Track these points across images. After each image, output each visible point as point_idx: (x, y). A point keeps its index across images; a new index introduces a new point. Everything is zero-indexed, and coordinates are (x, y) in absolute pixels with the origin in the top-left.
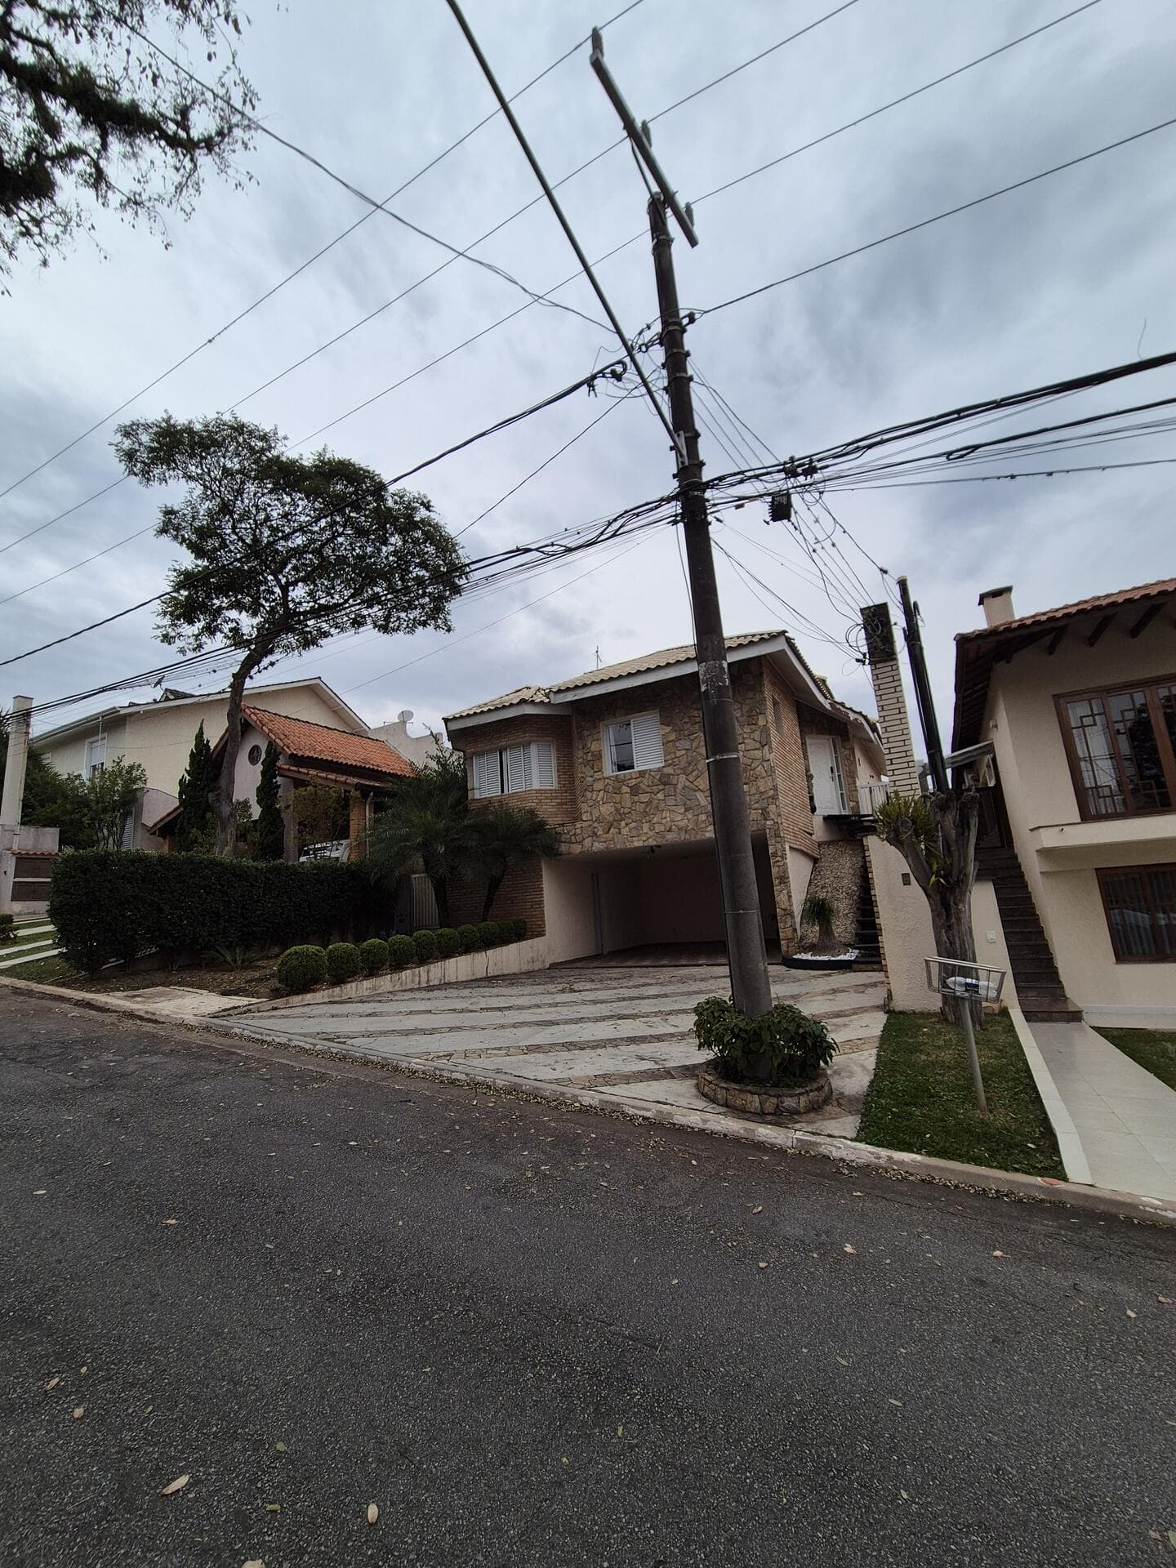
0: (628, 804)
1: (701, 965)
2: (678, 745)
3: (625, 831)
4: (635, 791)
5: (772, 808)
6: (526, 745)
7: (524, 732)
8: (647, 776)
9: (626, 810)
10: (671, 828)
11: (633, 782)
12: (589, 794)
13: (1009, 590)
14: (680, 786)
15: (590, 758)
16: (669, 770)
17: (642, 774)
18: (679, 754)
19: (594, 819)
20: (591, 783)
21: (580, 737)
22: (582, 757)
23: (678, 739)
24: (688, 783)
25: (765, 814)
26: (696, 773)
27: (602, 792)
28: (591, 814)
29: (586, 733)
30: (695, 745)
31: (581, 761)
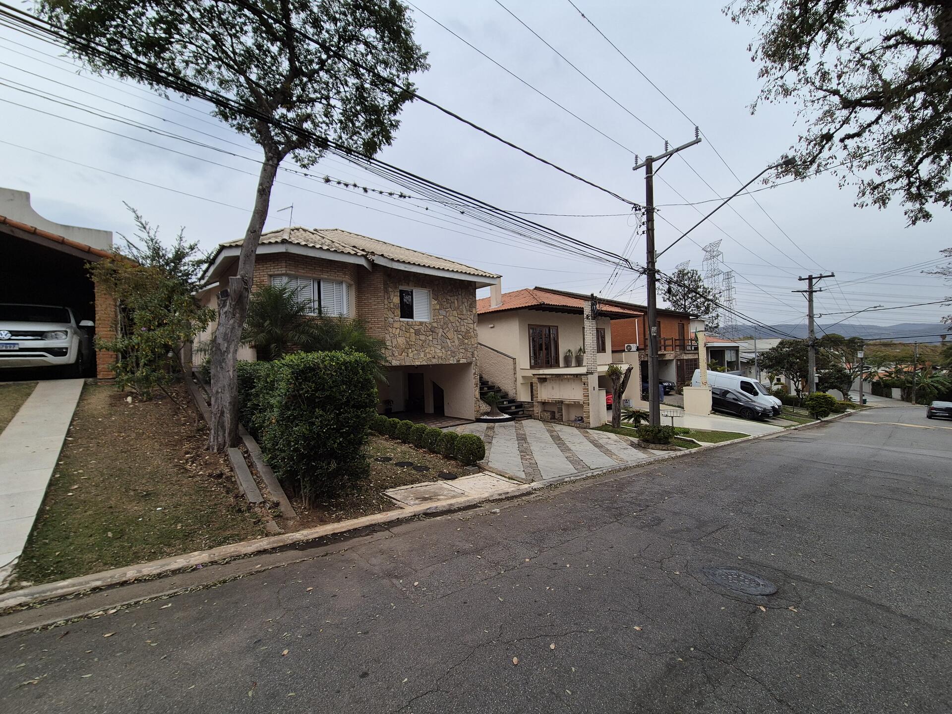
0: (414, 340)
1: (448, 427)
2: (440, 312)
3: (411, 355)
4: (417, 333)
5: (476, 352)
8: (424, 325)
9: (413, 343)
10: (435, 356)
11: (417, 328)
12: (390, 330)
13: (501, 276)
14: (440, 335)
15: (392, 306)
16: (435, 325)
17: (421, 323)
18: (440, 317)
19: (393, 346)
20: (392, 322)
21: (386, 291)
22: (387, 304)
23: (440, 309)
24: (443, 334)
25: (473, 354)
26: (447, 329)
27: (398, 329)
28: (392, 342)
29: (390, 289)
30: (448, 314)
31: (386, 306)
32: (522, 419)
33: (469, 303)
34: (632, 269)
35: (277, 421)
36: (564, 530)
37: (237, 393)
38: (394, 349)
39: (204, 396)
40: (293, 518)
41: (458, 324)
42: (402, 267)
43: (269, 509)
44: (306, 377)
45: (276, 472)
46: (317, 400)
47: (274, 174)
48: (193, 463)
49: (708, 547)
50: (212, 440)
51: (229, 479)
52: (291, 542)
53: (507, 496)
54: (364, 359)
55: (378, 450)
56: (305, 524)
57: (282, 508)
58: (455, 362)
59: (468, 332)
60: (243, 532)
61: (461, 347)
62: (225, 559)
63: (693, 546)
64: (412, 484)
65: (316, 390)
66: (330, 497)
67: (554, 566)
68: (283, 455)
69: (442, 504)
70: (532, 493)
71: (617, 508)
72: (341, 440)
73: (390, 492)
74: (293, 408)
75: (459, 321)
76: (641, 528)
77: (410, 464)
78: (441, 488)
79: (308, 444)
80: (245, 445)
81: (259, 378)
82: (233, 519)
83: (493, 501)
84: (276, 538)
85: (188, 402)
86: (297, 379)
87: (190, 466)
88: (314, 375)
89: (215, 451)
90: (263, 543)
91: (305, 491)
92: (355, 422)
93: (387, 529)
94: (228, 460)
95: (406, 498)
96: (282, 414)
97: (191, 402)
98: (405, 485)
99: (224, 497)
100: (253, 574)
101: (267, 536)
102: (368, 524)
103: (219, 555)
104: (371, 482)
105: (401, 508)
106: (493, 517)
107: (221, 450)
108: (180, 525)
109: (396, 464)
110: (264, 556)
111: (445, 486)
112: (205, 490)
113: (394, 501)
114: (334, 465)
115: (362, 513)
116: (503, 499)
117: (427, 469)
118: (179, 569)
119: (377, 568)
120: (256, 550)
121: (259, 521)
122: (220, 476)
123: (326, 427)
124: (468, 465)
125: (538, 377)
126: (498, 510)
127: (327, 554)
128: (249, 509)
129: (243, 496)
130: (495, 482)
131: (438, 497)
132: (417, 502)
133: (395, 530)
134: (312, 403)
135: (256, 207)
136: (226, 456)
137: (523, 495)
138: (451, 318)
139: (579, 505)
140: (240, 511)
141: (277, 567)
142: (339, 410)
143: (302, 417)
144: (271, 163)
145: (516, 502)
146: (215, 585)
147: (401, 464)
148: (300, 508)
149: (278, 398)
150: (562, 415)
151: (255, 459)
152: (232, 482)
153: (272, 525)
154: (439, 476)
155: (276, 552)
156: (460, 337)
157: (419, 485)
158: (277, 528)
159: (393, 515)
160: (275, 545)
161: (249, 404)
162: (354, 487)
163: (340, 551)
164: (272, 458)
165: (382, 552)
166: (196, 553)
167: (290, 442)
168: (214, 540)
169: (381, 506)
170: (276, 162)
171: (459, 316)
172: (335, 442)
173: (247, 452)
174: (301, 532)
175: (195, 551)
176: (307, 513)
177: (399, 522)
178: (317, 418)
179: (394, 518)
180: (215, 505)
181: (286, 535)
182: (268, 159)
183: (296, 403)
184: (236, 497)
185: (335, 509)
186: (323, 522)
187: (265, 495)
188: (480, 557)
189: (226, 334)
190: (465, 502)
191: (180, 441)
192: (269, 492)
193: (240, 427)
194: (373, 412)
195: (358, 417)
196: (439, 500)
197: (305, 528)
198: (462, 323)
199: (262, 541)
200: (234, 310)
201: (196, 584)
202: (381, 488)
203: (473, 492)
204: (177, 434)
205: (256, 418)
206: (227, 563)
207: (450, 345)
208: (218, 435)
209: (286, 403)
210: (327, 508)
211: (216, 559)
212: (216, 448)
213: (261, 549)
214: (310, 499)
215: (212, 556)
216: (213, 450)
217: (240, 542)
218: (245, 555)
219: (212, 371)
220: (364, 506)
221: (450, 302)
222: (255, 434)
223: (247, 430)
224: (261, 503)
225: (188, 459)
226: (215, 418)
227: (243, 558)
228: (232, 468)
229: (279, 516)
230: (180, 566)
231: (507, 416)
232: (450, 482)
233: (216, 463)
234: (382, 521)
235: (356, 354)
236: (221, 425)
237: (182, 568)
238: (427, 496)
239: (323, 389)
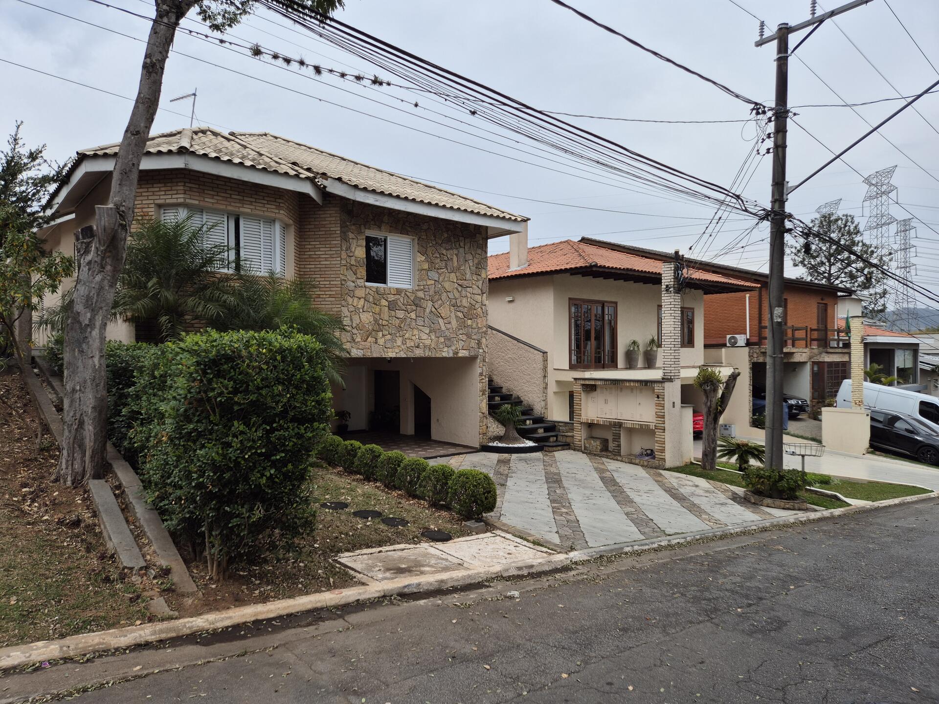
0: (386, 318)
1: (435, 457)
2: (429, 274)
3: (381, 341)
4: (392, 306)
5: (484, 340)
6: (272, 221)
7: (279, 207)
8: (402, 294)
9: (384, 323)
10: (419, 344)
11: (391, 298)
12: (350, 300)
13: (529, 219)
14: (428, 310)
15: (353, 262)
16: (421, 294)
17: (399, 291)
18: (429, 282)
19: (354, 325)
20: (353, 288)
21: (344, 238)
22: (346, 259)
23: (429, 270)
24: (433, 310)
25: (479, 343)
26: (440, 302)
27: (362, 300)
28: (351, 320)
29: (351, 235)
30: (441, 279)
31: (344, 262)
32: (554, 448)
33: (476, 261)
34: (746, 211)
35: (171, 439)
36: (625, 630)
37: (105, 393)
38: (355, 331)
39: (50, 396)
40: (193, 594)
41: (457, 295)
42: (370, 200)
43: (155, 578)
44: (219, 371)
45: (166, 520)
46: (236, 408)
47: (169, 40)
48: (33, 501)
49: (862, 669)
50: (64, 466)
51: (90, 528)
52: (188, 632)
53: (531, 571)
54: (312, 345)
55: (327, 490)
56: (210, 605)
57: (175, 578)
58: (451, 355)
59: (472, 307)
60: (112, 614)
61: (461, 332)
62: (85, 655)
63: (836, 666)
64: (380, 546)
65: (236, 391)
66: (252, 562)
67: (607, 688)
68: (178, 492)
69: (428, 579)
70: (571, 569)
71: (709, 600)
72: (272, 471)
73: (345, 558)
74: (196, 419)
75: (460, 289)
76: (751, 634)
77: (377, 514)
78: (426, 555)
79: (220, 478)
80: (116, 476)
81: (141, 370)
82: (96, 593)
83: (508, 579)
84: (165, 625)
85: (25, 405)
86: (205, 373)
87: (30, 506)
88: (232, 367)
89: (69, 483)
90: (145, 632)
91: (213, 550)
92: (295, 444)
93: (341, 617)
94: (88, 498)
95: (370, 568)
96: (179, 428)
97: (30, 404)
98: (368, 547)
99: (82, 557)
100: (129, 680)
101: (150, 620)
102: (309, 607)
103: (76, 649)
104: (315, 541)
105: (363, 584)
106: (508, 603)
107: (78, 483)
108: (15, 598)
109: (356, 514)
110: (146, 652)
111: (432, 551)
112: (52, 545)
113: (352, 572)
114: (259, 513)
115: (300, 590)
116: (526, 577)
117: (404, 522)
118: (14, 668)
119: (324, 677)
120: (133, 642)
121: (138, 597)
122: (77, 523)
123: (250, 450)
124: (468, 518)
125: (582, 382)
126: (516, 594)
127: (246, 653)
128: (122, 577)
129: (112, 556)
130: (512, 548)
131: (423, 569)
132: (388, 574)
133: (354, 618)
134: (228, 412)
135: (139, 93)
136: (85, 492)
137: (556, 571)
138: (447, 285)
139: (647, 591)
140: (107, 580)
141: (167, 671)
142: (270, 424)
143: (211, 434)
144: (165, 20)
145: (545, 582)
146: (70, 694)
147: (363, 514)
148: (203, 577)
149: (173, 403)
150: (619, 446)
151: (132, 498)
152: (96, 535)
153: (159, 605)
154: (423, 534)
155: (165, 648)
156: (460, 315)
157: (391, 548)
158: (167, 609)
159: (349, 594)
160: (163, 636)
161: (124, 411)
162: (289, 547)
163: (265, 649)
164: (161, 498)
165: (332, 653)
166: (40, 644)
167: (190, 472)
168: (68, 625)
169: (331, 580)
170: (173, 20)
171: (460, 282)
172: (263, 475)
173: (119, 487)
174: (206, 617)
175: (38, 640)
176: (214, 586)
177: (359, 606)
178: (235, 436)
179: (352, 599)
180: (69, 569)
181: (181, 621)
182: (160, 14)
183: (202, 412)
184: (102, 557)
185: (258, 582)
186: (239, 601)
187: (148, 557)
188: (488, 667)
189: (88, 298)
190: (464, 578)
191: (14, 466)
192: (155, 552)
193: (109, 447)
194: (324, 429)
195: (299, 436)
196: (422, 573)
197: (210, 610)
198: (464, 293)
199: (142, 629)
200: (103, 258)
201: (41, 691)
202: (331, 551)
203: (476, 563)
204: (9, 454)
205: (136, 434)
206: (88, 660)
207: (443, 328)
208: (74, 459)
209: (186, 411)
210: (246, 581)
211: (72, 653)
212: (69, 479)
213: (142, 640)
214: (219, 565)
215: (65, 649)
216: (65, 482)
217: (109, 629)
218: (117, 649)
219: (67, 356)
220: (304, 578)
221: (446, 258)
222: (133, 458)
223: (119, 451)
224: (141, 569)
225: (25, 495)
226: (70, 431)
227: (113, 654)
228: (94, 512)
229: (169, 590)
230: (16, 663)
231: (530, 444)
232: (440, 545)
233: (70, 503)
234: (333, 603)
235: (300, 337)
236: (78, 443)
237: (19, 665)
238: (404, 566)
239: (247, 391)
